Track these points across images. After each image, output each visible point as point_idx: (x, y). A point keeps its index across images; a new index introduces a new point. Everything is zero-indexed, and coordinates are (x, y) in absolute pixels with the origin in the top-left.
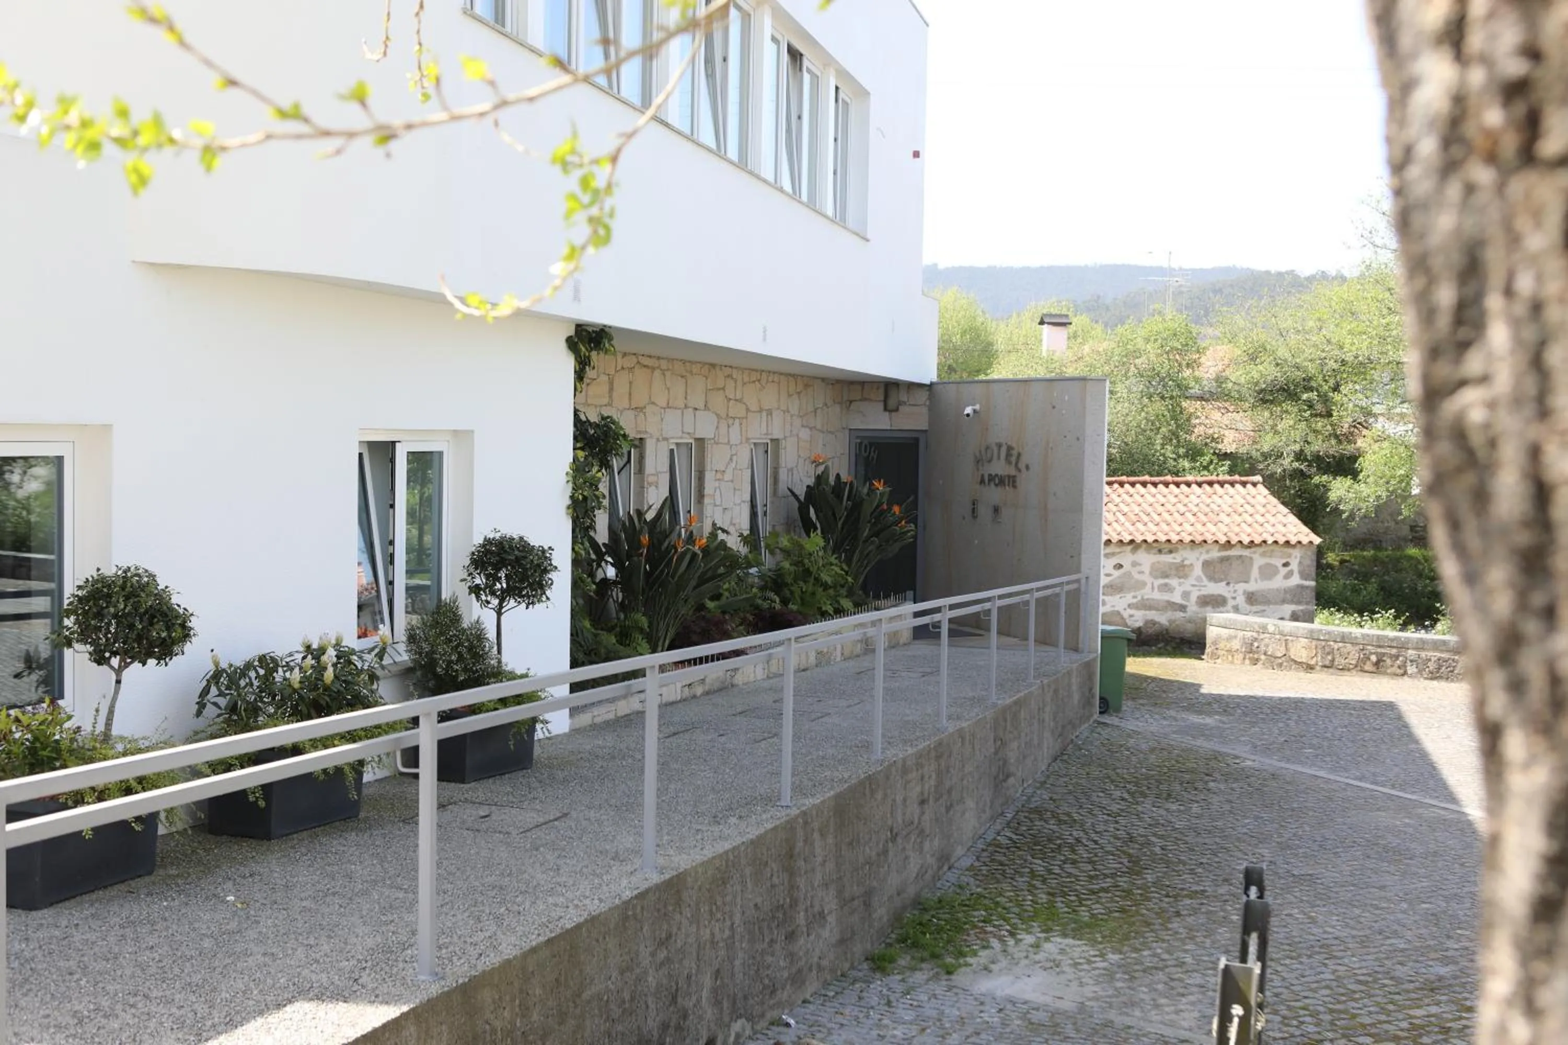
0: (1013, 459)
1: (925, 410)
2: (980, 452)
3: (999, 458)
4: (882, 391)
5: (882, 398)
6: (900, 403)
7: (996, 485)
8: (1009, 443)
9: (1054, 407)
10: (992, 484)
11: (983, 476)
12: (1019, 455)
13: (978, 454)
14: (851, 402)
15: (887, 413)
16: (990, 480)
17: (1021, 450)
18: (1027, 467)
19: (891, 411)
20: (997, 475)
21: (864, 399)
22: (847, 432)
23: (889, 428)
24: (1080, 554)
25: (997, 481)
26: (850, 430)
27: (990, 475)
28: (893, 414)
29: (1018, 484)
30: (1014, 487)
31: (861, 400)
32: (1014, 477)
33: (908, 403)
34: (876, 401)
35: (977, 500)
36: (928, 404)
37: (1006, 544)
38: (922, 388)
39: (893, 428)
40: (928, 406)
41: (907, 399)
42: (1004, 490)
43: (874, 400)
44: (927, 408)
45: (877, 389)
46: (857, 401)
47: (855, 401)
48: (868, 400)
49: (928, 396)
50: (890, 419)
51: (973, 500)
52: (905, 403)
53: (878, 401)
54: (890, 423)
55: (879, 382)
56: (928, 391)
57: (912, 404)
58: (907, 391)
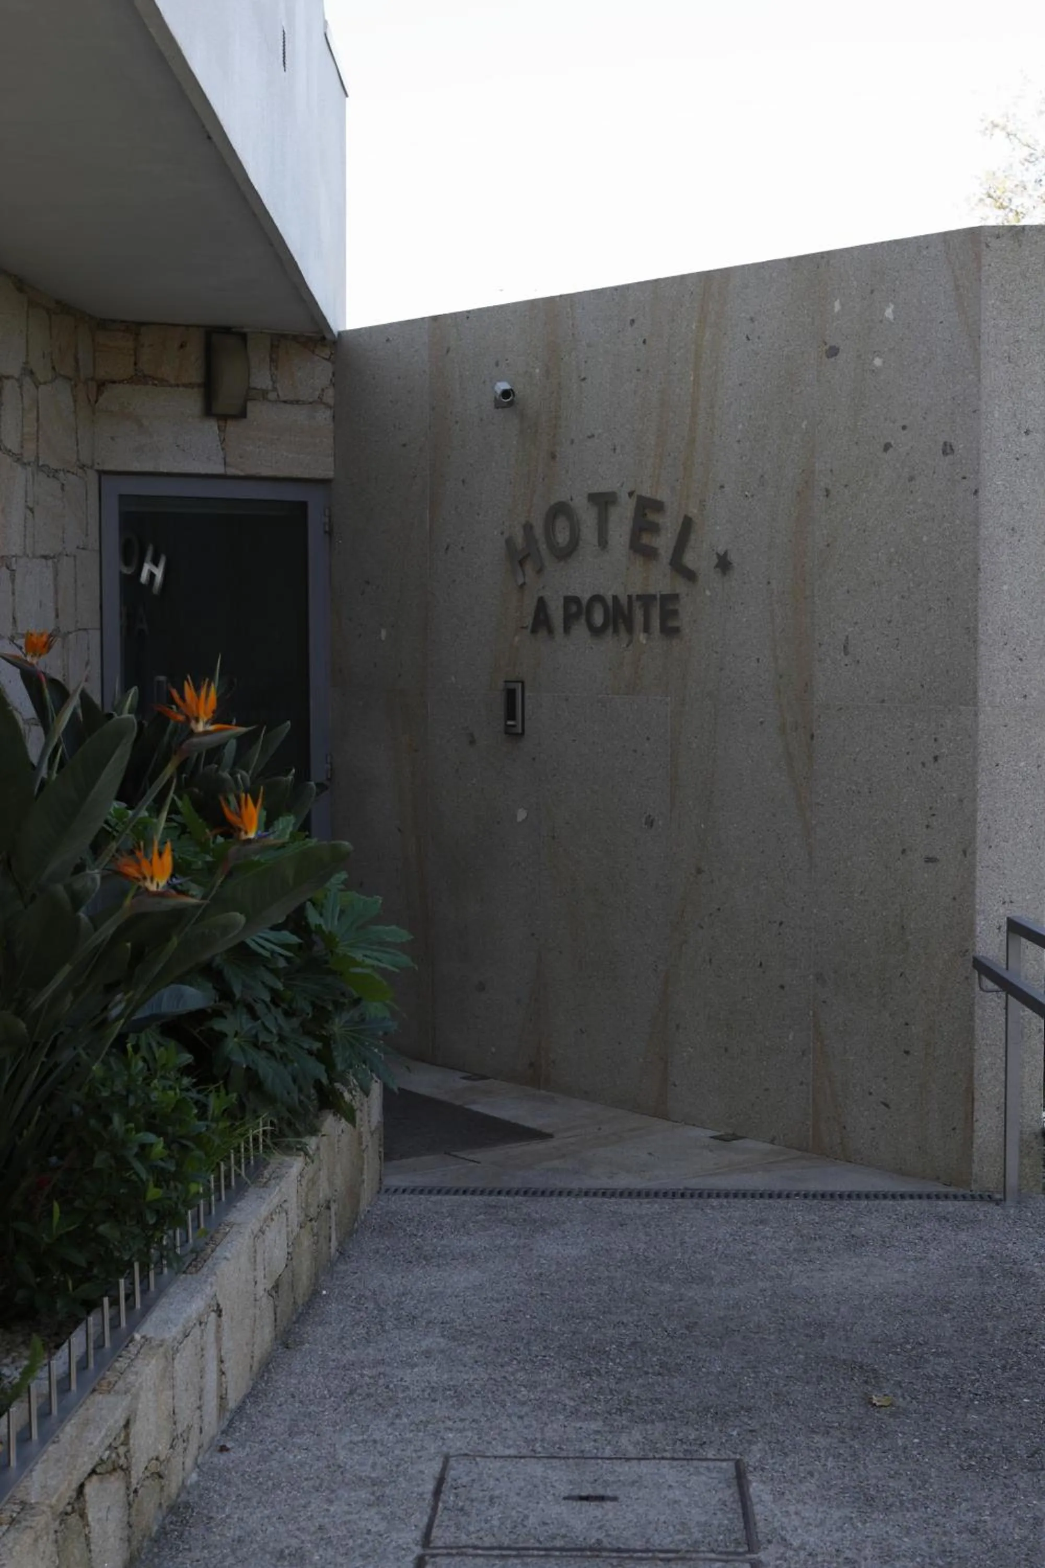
0: (664, 542)
1: (323, 416)
2: (528, 528)
3: (603, 542)
4: (195, 351)
5: (195, 374)
6: (250, 395)
7: (596, 632)
8: (646, 491)
9: (833, 352)
10: (580, 630)
11: (541, 605)
12: (687, 525)
13: (519, 541)
14: (102, 385)
15: (212, 426)
16: (569, 621)
17: (693, 511)
18: (724, 564)
19: (224, 418)
20: (597, 598)
21: (139, 378)
22: (92, 477)
23: (219, 469)
24: (967, 851)
25: (598, 618)
26: (102, 473)
27: (570, 601)
28: (231, 426)
29: (684, 621)
30: (670, 632)
31: (131, 381)
32: (675, 597)
33: (272, 396)
34: (178, 386)
35: (523, 683)
36: (331, 401)
37: (643, 820)
38: (313, 352)
39: (231, 471)
40: (330, 407)
41: (270, 383)
42: (628, 646)
43: (173, 382)
44: (329, 413)
45: (182, 346)
46: (121, 382)
47: (114, 382)
48: (156, 382)
49: (331, 375)
50: (223, 441)
51: (506, 682)
52: (264, 394)
53: (185, 386)
54: (221, 454)
55: (187, 326)
56: (328, 360)
57: (285, 399)
58: (272, 360)
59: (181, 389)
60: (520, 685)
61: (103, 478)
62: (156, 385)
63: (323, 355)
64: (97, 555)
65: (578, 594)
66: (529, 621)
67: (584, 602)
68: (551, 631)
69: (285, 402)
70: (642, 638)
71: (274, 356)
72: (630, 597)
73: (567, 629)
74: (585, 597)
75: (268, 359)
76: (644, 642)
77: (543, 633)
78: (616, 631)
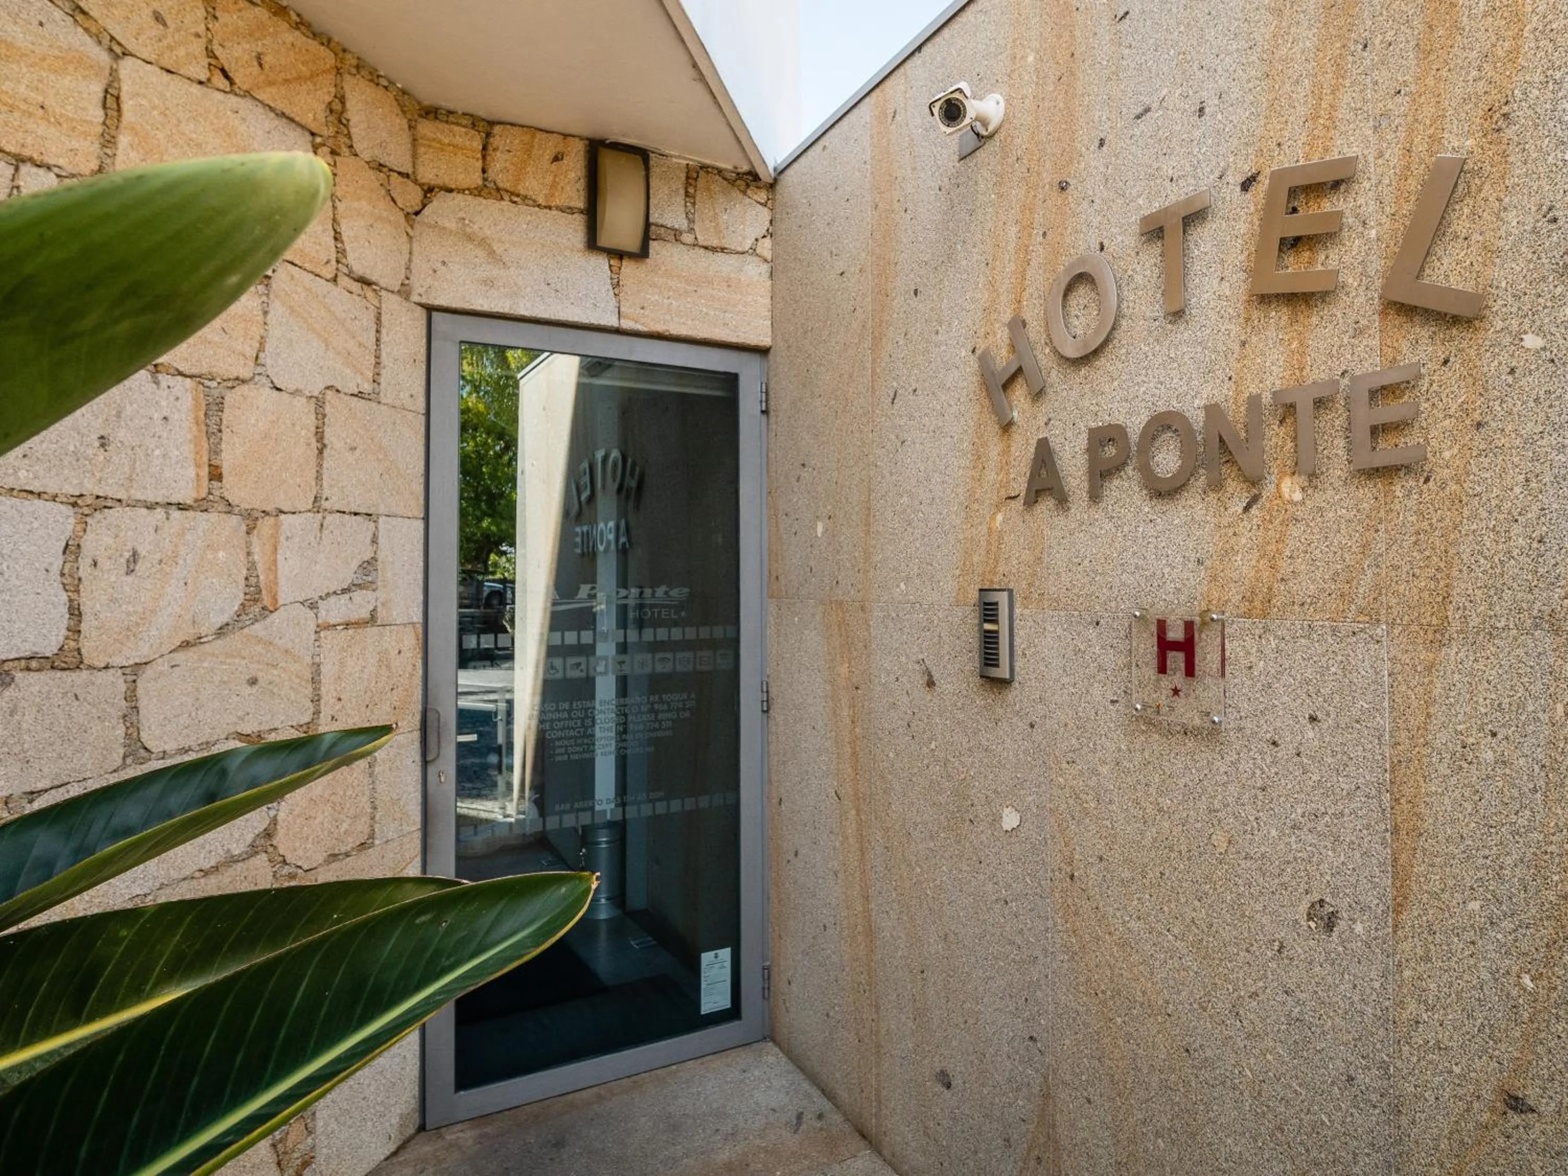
0: (1357, 255)
1: (757, 271)
4: (574, 167)
5: (572, 196)
6: (655, 233)
7: (1164, 491)
8: (1295, 158)
10: (1124, 489)
11: (1043, 454)
13: (1002, 353)
14: (430, 192)
15: (599, 263)
16: (1099, 477)
19: (616, 256)
20: (1165, 421)
21: (489, 191)
22: (417, 312)
23: (610, 320)
25: (1168, 463)
26: (430, 310)
27: (1101, 437)
28: (628, 267)
29: (1435, 429)
31: (477, 192)
33: (688, 238)
34: (550, 208)
35: (1011, 591)
36: (768, 255)
37: (1304, 907)
38: (744, 193)
39: (626, 324)
40: (766, 260)
41: (685, 222)
42: (1247, 509)
43: (541, 201)
44: (765, 268)
45: (556, 159)
46: (461, 191)
47: (450, 191)
48: (516, 199)
49: (767, 223)
50: (617, 285)
51: (981, 590)
52: (677, 235)
53: (559, 209)
54: (613, 302)
55: (565, 136)
56: (765, 205)
57: (705, 244)
58: (687, 194)
59: (554, 212)
60: (1005, 594)
61: (434, 314)
62: (514, 202)
63: (756, 197)
64: (422, 419)
65: (1120, 419)
66: (1020, 486)
67: (1134, 435)
68: (1062, 501)
69: (706, 248)
70: (1291, 489)
71: (691, 190)
72: (1254, 402)
73: (1095, 496)
74: (1135, 424)
75: (682, 191)
76: (1298, 496)
77: (1046, 505)
78: (1216, 485)
